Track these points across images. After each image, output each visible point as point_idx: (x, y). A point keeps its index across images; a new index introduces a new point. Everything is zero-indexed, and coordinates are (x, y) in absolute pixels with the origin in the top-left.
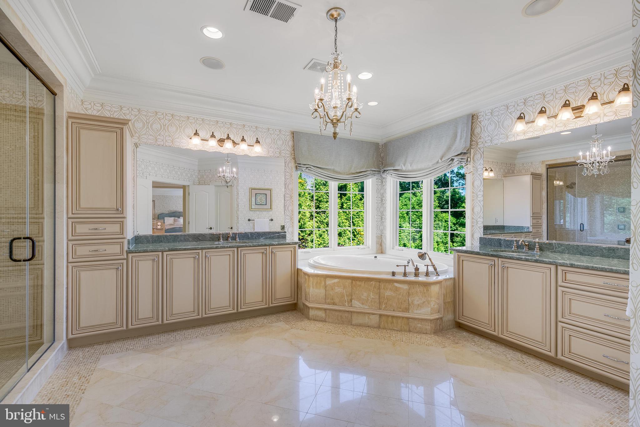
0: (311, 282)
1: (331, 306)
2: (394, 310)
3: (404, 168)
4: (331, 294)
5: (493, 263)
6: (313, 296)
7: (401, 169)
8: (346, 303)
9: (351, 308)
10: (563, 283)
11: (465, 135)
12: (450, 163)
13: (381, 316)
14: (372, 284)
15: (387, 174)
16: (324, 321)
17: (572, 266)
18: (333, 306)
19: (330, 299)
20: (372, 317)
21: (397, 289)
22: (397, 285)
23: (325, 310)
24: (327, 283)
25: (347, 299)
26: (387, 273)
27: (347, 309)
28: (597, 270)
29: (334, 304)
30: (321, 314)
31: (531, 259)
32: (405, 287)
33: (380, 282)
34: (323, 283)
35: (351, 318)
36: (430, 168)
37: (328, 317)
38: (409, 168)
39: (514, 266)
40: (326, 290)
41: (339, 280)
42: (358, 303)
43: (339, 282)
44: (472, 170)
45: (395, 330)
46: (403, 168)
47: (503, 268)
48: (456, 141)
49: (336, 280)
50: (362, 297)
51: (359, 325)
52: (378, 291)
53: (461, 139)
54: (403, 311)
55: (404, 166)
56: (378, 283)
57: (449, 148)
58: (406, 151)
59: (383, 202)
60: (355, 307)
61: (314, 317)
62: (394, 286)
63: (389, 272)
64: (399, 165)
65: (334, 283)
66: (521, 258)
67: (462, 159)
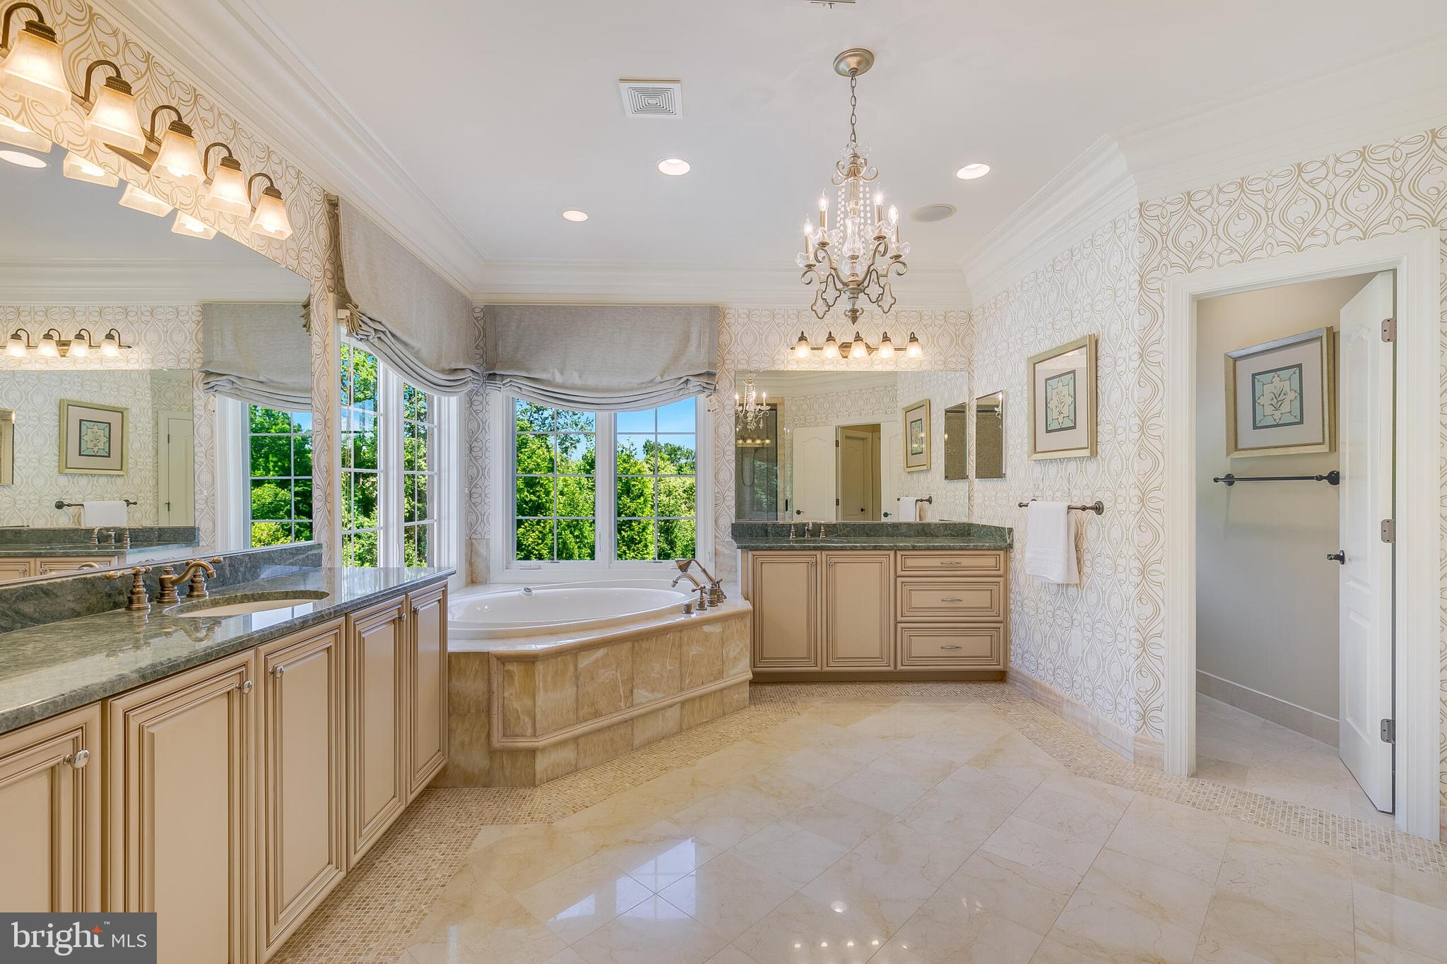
0: (539, 674)
1: (590, 722)
2: (703, 684)
3: (559, 378)
4: (590, 692)
5: (814, 560)
6: (546, 714)
7: (551, 379)
8: (621, 702)
9: (632, 709)
10: (903, 572)
11: (707, 340)
12: (682, 386)
13: (683, 703)
14: (669, 639)
15: (504, 385)
16: (574, 770)
17: (914, 548)
18: (596, 720)
19: (588, 706)
20: (669, 713)
21: (707, 636)
22: (706, 628)
23: (576, 739)
24: (581, 666)
25: (623, 692)
26: (673, 611)
27: (626, 716)
28: (942, 549)
29: (597, 714)
30: (568, 754)
31: (869, 546)
32: (716, 629)
33: (681, 631)
34: (572, 668)
35: (632, 735)
36: (632, 389)
37: (582, 755)
38: (575, 379)
39: (843, 560)
40: (578, 687)
41: (608, 649)
42: (644, 694)
43: (607, 654)
44: (717, 407)
45: (705, 723)
46: (554, 379)
47: (829, 565)
48: (687, 347)
49: (601, 653)
50: (653, 675)
51: (646, 742)
52: (679, 652)
53: (699, 346)
54: (716, 679)
55: (562, 374)
56: (678, 634)
57: (676, 358)
58: (562, 340)
59: (474, 454)
60: (638, 704)
61: (550, 772)
62: (703, 632)
63: (679, 607)
64: (545, 370)
65: (597, 660)
66: (856, 547)
67: (707, 383)
